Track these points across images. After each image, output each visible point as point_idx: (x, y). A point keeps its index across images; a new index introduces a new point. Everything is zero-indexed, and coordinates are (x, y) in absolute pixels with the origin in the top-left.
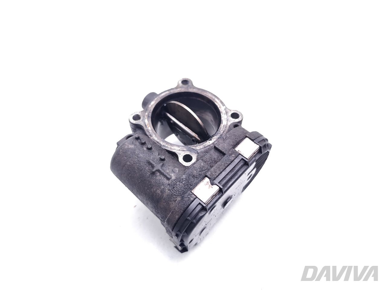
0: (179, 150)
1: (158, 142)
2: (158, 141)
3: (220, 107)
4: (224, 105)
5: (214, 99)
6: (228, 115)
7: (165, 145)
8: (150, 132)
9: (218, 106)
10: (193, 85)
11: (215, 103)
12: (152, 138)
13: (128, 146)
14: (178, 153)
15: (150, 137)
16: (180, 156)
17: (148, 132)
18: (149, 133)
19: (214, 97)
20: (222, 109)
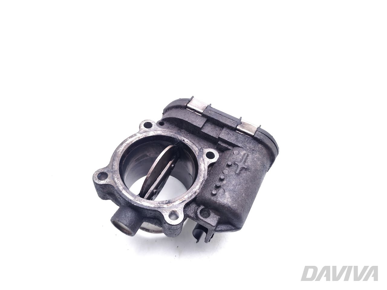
0: (204, 163)
1: (201, 184)
2: (199, 184)
3: (139, 138)
4: (135, 135)
5: (128, 144)
6: (149, 131)
7: (203, 177)
8: (190, 195)
9: (137, 139)
10: (107, 167)
11: (133, 142)
12: (198, 191)
13: (227, 198)
14: (207, 164)
15: (197, 194)
16: (210, 161)
17: (191, 197)
18: (192, 195)
19: (124, 145)
20: (141, 136)
